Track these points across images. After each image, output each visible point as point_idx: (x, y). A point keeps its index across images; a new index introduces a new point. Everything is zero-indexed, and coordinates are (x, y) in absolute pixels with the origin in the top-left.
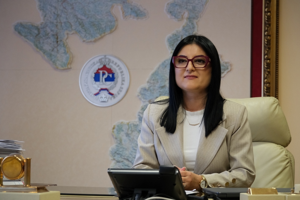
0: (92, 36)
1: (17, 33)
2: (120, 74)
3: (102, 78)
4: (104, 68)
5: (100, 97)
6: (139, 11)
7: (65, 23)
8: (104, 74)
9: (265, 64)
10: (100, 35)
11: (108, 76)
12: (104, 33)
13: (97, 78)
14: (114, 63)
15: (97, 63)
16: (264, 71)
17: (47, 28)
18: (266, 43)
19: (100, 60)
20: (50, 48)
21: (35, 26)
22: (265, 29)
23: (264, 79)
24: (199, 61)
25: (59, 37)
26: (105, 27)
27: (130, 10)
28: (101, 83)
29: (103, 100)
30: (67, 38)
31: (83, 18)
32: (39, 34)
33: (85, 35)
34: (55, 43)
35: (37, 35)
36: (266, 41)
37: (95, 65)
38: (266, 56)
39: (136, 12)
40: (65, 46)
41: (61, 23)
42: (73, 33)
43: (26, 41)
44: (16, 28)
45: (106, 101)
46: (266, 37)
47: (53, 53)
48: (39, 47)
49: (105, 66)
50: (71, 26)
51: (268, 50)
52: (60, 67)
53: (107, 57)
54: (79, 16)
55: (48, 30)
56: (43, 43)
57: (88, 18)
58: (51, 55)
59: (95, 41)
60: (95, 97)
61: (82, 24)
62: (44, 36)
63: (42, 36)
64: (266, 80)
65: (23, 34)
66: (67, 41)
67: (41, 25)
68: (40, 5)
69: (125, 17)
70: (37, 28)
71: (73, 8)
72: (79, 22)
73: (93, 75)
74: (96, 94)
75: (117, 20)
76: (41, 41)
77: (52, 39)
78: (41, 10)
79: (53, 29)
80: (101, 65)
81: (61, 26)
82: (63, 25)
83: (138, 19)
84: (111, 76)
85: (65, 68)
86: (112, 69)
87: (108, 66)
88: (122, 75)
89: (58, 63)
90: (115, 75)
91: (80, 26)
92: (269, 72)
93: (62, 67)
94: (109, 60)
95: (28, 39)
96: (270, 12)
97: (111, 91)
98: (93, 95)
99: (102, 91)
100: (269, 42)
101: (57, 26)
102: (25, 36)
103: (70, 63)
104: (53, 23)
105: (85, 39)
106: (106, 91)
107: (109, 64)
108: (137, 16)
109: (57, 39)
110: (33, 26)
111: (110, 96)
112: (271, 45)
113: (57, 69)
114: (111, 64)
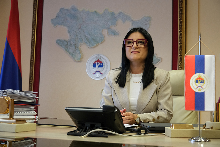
0: (92, 45)
1: (57, 44)
2: (106, 64)
3: (97, 66)
4: (98, 61)
5: (96, 75)
6: (116, 33)
7: (80, 39)
8: (98, 63)
9: (179, 58)
10: (96, 44)
11: (100, 65)
12: (98, 43)
13: (94, 66)
14: (103, 58)
15: (95, 58)
16: (179, 61)
17: (71, 41)
18: (180, 47)
19: (96, 57)
20: (73, 51)
21: (66, 41)
22: (179, 40)
23: (179, 66)
24: (140, 42)
25: (77, 46)
26: (99, 40)
27: (111, 32)
28: (96, 68)
29: (97, 77)
30: (81, 46)
31: (89, 36)
32: (67, 44)
33: (89, 45)
34: (75, 49)
35: (67, 45)
36: (180, 46)
37: (94, 59)
38: (180, 54)
39: (114, 33)
40: (79, 50)
41: (78, 39)
42: (83, 44)
43: (61, 48)
44: (57, 42)
45: (99, 77)
46: (180, 44)
47: (74, 54)
48: (67, 50)
49: (98, 60)
50: (83, 40)
51: (181, 50)
52: (77, 61)
53: (100, 55)
54: (87, 35)
55: (72, 42)
56: (69, 49)
57: (91, 36)
58: (73, 54)
59: (94, 47)
60: (93, 75)
61: (88, 39)
62: (70, 45)
63: (69, 45)
64: (180, 66)
65: (60, 44)
66: (81, 48)
67: (69, 40)
68: (68, 30)
69: (109, 35)
70: (67, 42)
71: (84, 32)
72: (86, 38)
73: (93, 64)
74: (94, 74)
75: (105, 37)
76: (68, 48)
77: (73, 47)
78: (68, 33)
79: (74, 42)
80: (96, 59)
81: (78, 40)
82: (79, 40)
83: (115, 36)
84: (101, 64)
85: (79, 61)
86: (102, 61)
87: (100, 60)
88: (107, 64)
89: (76, 58)
90: (103, 64)
91: (87, 40)
92: (181, 62)
93: (78, 60)
94: (101, 57)
95: (62, 47)
96: (182, 31)
97: (101, 72)
98: (92, 74)
99: (97, 72)
100: (181, 46)
101: (76, 40)
102: (61, 46)
103: (82, 58)
104: (74, 39)
105: (89, 47)
106: (99, 72)
107: (100, 59)
108: (115, 35)
109: (76, 46)
110: (64, 40)
111: (101, 75)
112: (182, 48)
113: (75, 61)
114: (101, 59)
